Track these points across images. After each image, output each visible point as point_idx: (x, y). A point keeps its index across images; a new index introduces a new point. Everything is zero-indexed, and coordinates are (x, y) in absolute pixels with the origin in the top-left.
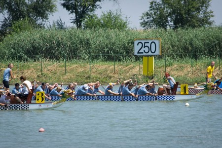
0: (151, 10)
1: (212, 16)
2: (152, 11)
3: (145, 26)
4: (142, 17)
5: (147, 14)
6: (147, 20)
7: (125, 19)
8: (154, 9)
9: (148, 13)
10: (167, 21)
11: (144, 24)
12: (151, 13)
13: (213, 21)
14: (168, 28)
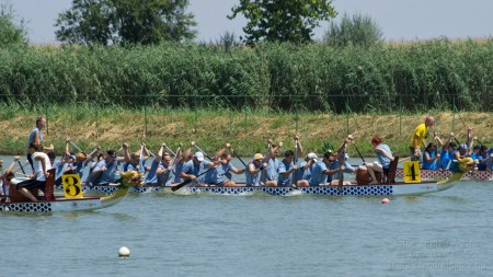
0: (76, 7)
1: (194, 24)
2: (78, 10)
3: (63, 39)
4: (59, 21)
5: (69, 15)
6: (67, 27)
7: (19, 24)
8: (80, 5)
9: (69, 13)
10: (107, 30)
11: (63, 34)
12: (77, 13)
13: (195, 32)
14: (110, 42)
